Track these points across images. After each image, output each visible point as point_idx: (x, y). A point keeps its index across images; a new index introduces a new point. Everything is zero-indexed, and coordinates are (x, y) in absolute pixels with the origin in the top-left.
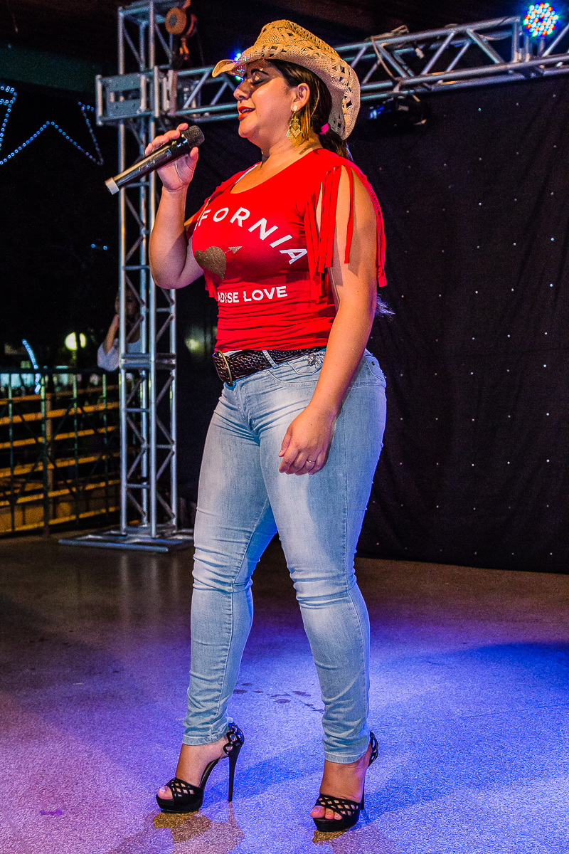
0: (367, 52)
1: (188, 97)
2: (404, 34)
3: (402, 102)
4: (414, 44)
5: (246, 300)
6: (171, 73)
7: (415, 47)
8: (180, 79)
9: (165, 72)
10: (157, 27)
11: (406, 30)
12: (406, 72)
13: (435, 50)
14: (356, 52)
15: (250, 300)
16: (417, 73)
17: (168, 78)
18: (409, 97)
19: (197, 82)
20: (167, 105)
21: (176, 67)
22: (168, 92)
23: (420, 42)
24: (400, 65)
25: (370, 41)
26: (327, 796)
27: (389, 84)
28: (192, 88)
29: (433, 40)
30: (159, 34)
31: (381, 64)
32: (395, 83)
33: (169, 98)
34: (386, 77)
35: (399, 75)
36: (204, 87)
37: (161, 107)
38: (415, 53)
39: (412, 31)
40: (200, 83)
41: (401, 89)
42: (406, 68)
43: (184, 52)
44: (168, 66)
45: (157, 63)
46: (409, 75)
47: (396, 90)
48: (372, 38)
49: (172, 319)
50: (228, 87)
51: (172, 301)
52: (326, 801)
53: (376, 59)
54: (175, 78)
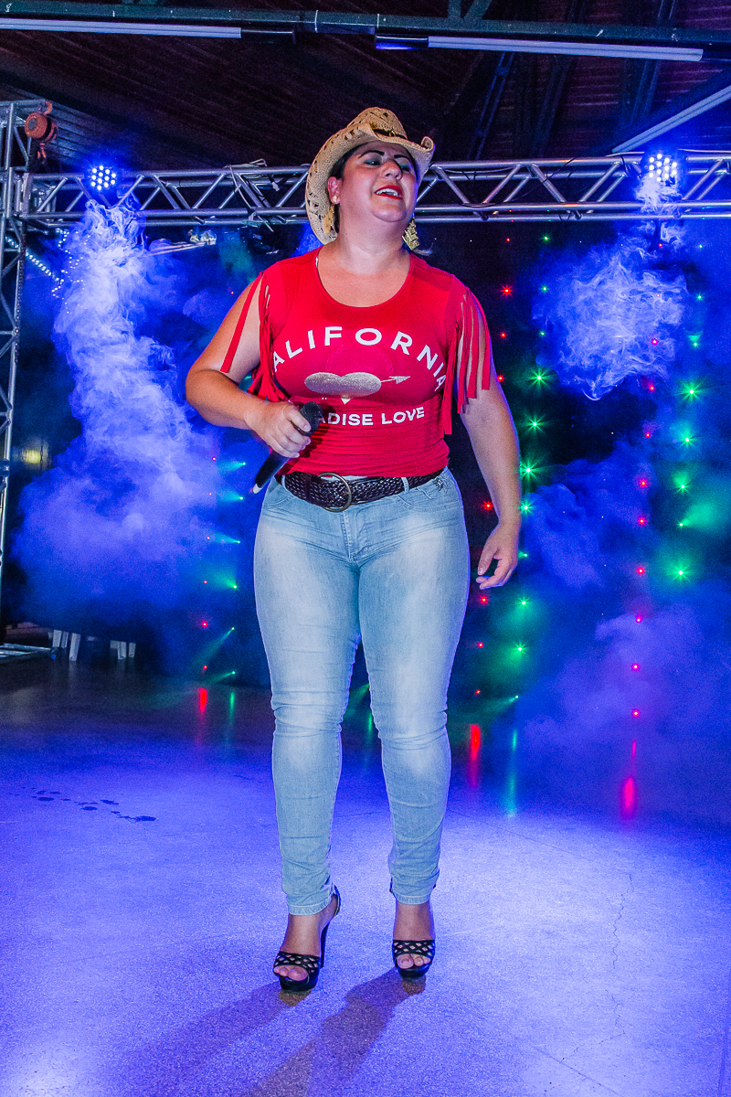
0: (225, 179)
1: (43, 201)
2: (262, 167)
3: (256, 231)
4: (271, 177)
5: (384, 422)
6: (26, 175)
7: (272, 181)
8: (35, 182)
9: (21, 173)
10: (15, 129)
11: (264, 163)
12: (262, 202)
13: (291, 186)
14: (214, 178)
15: (391, 422)
16: (273, 205)
17: (23, 181)
18: (263, 226)
19: (54, 187)
20: (20, 206)
21: (32, 171)
22: (22, 194)
23: (277, 176)
24: (257, 195)
25: (228, 169)
26: (407, 942)
27: (246, 212)
28: (48, 192)
29: (290, 176)
30: (18, 136)
31: (238, 192)
32: (250, 212)
33: (22, 200)
34: (243, 206)
35: (255, 205)
36: (59, 193)
37: (13, 208)
38: (272, 186)
39: (270, 165)
40: (56, 189)
41: (256, 218)
42: (262, 199)
43: (42, 155)
44: (24, 169)
45: (13, 164)
46: (265, 206)
47: (251, 218)
48: (230, 167)
49: (8, 423)
50: (84, 195)
51: (10, 405)
52: (407, 947)
53: (233, 187)
54: (31, 181)
